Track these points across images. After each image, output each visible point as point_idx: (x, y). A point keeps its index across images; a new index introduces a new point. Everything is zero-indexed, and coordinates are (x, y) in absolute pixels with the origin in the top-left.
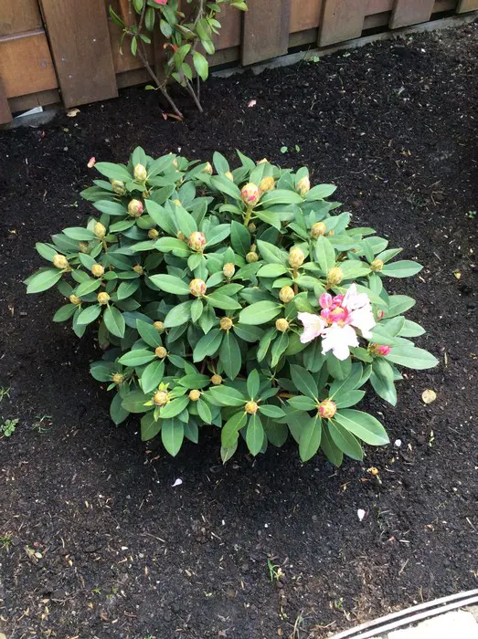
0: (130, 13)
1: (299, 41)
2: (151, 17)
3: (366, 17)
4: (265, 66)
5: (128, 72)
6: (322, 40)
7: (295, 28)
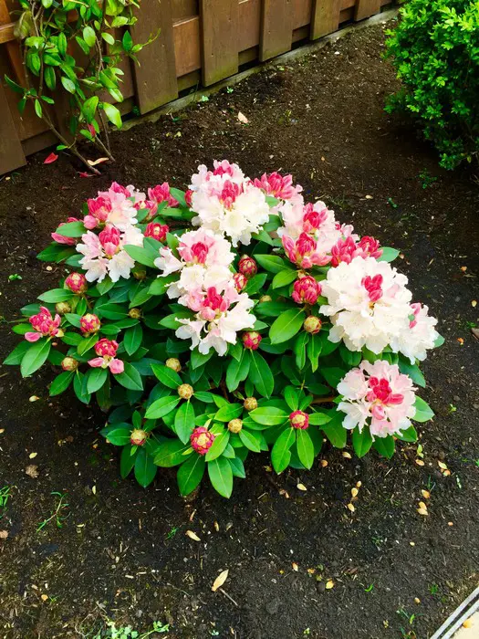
0: (27, 76)
1: (186, 84)
2: (52, 76)
3: (240, 53)
4: (161, 112)
5: (32, 138)
6: (207, 80)
7: (180, 73)
